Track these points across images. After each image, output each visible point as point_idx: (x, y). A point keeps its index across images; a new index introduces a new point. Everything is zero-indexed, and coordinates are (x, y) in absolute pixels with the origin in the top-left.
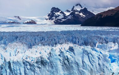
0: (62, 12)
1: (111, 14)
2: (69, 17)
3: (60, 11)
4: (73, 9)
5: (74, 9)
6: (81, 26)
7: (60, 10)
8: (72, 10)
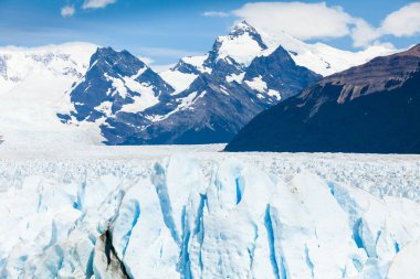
0: (151, 77)
1: (389, 84)
2: (185, 99)
3: (141, 71)
4: (214, 54)
5: (221, 56)
6: (227, 149)
7: (141, 65)
8: (206, 64)
